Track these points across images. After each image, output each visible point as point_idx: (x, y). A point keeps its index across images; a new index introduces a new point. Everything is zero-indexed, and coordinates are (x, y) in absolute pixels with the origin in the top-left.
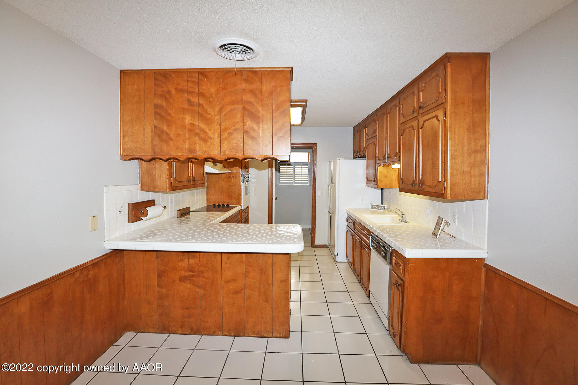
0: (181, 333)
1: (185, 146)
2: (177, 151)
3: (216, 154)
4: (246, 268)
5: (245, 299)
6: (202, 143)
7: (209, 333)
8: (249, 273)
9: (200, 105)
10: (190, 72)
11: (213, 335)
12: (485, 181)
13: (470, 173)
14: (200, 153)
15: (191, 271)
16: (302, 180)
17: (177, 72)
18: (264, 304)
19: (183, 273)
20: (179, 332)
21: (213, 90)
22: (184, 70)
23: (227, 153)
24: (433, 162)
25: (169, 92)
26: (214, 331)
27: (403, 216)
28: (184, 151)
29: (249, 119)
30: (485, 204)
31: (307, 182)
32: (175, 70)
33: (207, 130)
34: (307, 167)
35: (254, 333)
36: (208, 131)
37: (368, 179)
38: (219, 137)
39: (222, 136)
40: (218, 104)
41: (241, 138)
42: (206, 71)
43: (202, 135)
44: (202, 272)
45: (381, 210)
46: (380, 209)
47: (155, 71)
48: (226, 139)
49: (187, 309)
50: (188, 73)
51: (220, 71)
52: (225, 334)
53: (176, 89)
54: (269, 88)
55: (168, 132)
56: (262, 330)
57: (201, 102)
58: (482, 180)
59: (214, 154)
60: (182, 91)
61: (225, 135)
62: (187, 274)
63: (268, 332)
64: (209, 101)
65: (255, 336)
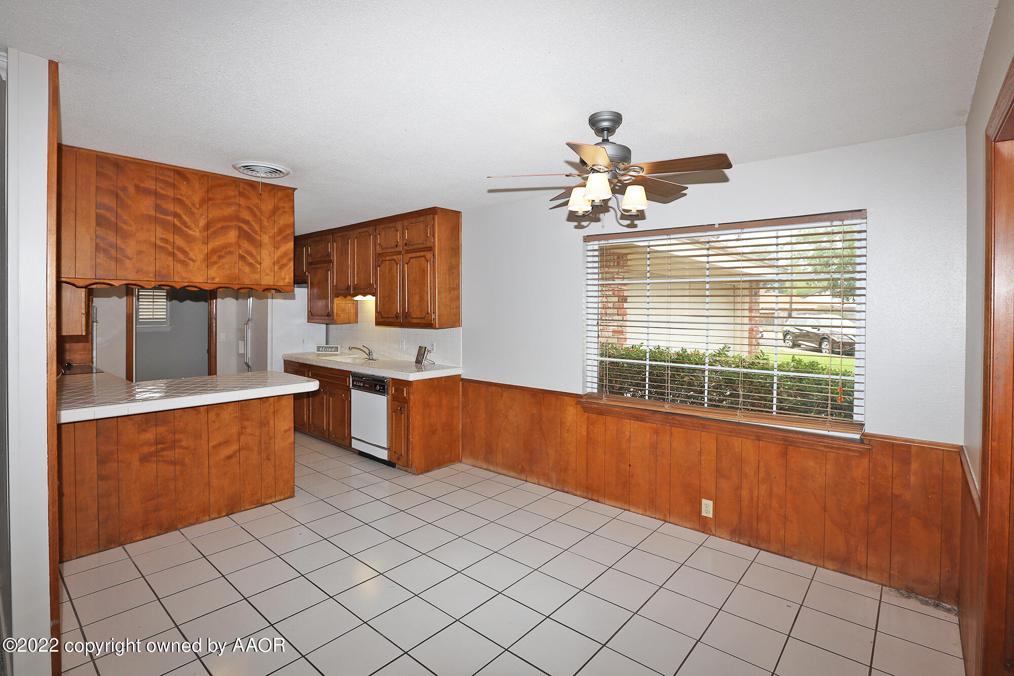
0: (142, 538)
1: (152, 269)
2: (138, 274)
3: (201, 281)
4: (241, 424)
5: (241, 463)
6: (179, 267)
7: (189, 523)
8: (246, 429)
9: (176, 215)
10: (160, 167)
11: (195, 525)
12: (459, 312)
13: (450, 306)
14: (176, 279)
15: (160, 443)
16: (154, 317)
17: (139, 164)
18: (265, 463)
19: (146, 450)
20: (138, 538)
21: (196, 199)
22: (150, 163)
23: (217, 280)
24: (421, 296)
25: (124, 189)
26: (197, 518)
27: (370, 354)
28: (151, 275)
29: (245, 241)
30: (459, 330)
31: (165, 320)
32: (136, 161)
33: (187, 250)
34: (165, 294)
35: (253, 504)
36: (189, 252)
37: (313, 313)
38: (205, 261)
39: (210, 259)
40: (204, 217)
41: (236, 263)
42: (186, 172)
43: (180, 256)
44: (180, 441)
45: (333, 351)
46: (330, 351)
47: (98, 154)
48: (215, 263)
49: (154, 498)
50: (158, 169)
51: (206, 175)
52: (213, 516)
53: (137, 187)
54: (270, 207)
55: (123, 247)
56: (263, 497)
57: (178, 211)
58: (458, 311)
59: (198, 282)
60: (146, 192)
61: (215, 258)
62: (153, 449)
63: (271, 497)
64: (191, 212)
65: (254, 506)
